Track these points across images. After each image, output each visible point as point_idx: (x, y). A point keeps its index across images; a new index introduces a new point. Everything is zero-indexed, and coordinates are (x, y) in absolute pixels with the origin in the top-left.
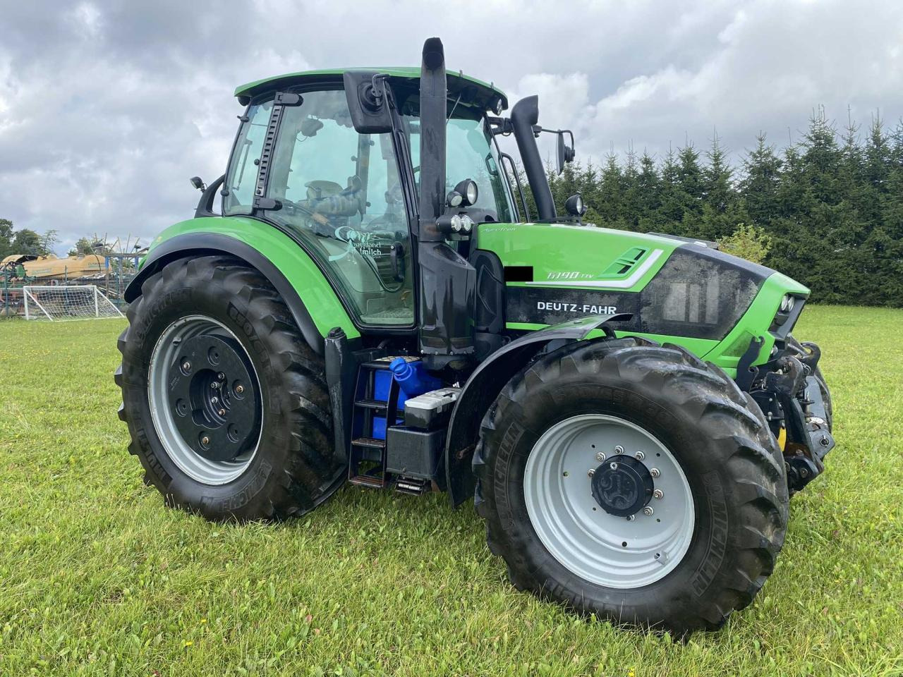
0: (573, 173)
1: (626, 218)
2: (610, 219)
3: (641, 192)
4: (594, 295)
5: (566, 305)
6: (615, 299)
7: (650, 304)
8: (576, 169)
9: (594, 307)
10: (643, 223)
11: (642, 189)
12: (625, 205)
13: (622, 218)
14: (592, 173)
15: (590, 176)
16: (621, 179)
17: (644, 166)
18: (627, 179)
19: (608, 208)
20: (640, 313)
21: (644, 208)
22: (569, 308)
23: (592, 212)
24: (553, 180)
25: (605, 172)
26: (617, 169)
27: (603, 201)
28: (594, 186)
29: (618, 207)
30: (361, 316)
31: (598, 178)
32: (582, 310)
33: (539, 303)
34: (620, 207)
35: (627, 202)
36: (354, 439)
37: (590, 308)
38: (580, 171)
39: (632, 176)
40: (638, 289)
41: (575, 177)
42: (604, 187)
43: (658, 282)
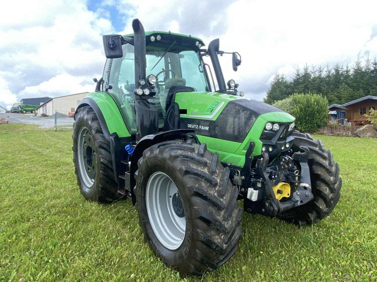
0: (339, 71)
1: (363, 90)
2: (355, 90)
3: (372, 78)
4: (202, 121)
5: (195, 126)
6: (208, 123)
7: (218, 126)
8: (341, 69)
9: (202, 127)
10: (372, 92)
11: (372, 76)
12: (364, 84)
13: (362, 89)
14: (348, 70)
15: (347, 72)
16: (362, 72)
17: (374, 66)
18: (366, 72)
19: (355, 85)
20: (216, 130)
21: (373, 85)
22: (196, 127)
23: (347, 87)
24: (329, 74)
25: (355, 69)
26: (361, 68)
27: (353, 82)
28: (349, 76)
29: (360, 85)
30: (131, 128)
31: (351, 72)
32: (199, 128)
33: (188, 125)
34: (361, 85)
35: (365, 83)
36: (120, 175)
37: (201, 127)
38: (343, 70)
39: (368, 71)
40: (214, 119)
41: (340, 72)
42: (354, 76)
43: (222, 116)
